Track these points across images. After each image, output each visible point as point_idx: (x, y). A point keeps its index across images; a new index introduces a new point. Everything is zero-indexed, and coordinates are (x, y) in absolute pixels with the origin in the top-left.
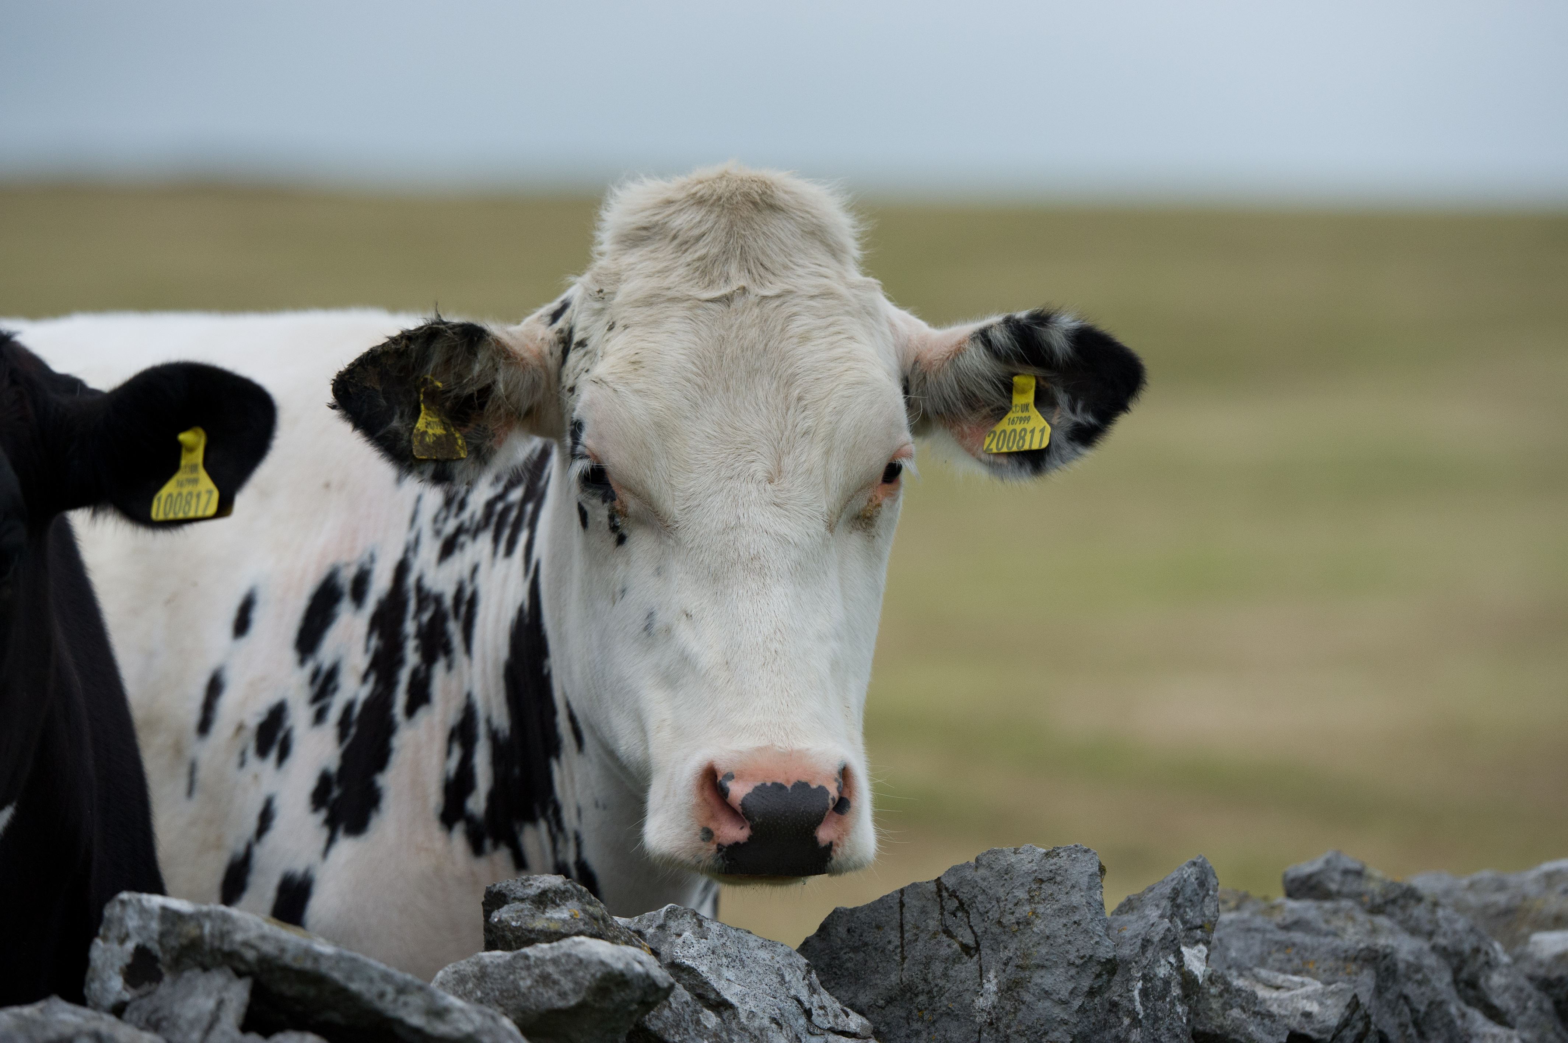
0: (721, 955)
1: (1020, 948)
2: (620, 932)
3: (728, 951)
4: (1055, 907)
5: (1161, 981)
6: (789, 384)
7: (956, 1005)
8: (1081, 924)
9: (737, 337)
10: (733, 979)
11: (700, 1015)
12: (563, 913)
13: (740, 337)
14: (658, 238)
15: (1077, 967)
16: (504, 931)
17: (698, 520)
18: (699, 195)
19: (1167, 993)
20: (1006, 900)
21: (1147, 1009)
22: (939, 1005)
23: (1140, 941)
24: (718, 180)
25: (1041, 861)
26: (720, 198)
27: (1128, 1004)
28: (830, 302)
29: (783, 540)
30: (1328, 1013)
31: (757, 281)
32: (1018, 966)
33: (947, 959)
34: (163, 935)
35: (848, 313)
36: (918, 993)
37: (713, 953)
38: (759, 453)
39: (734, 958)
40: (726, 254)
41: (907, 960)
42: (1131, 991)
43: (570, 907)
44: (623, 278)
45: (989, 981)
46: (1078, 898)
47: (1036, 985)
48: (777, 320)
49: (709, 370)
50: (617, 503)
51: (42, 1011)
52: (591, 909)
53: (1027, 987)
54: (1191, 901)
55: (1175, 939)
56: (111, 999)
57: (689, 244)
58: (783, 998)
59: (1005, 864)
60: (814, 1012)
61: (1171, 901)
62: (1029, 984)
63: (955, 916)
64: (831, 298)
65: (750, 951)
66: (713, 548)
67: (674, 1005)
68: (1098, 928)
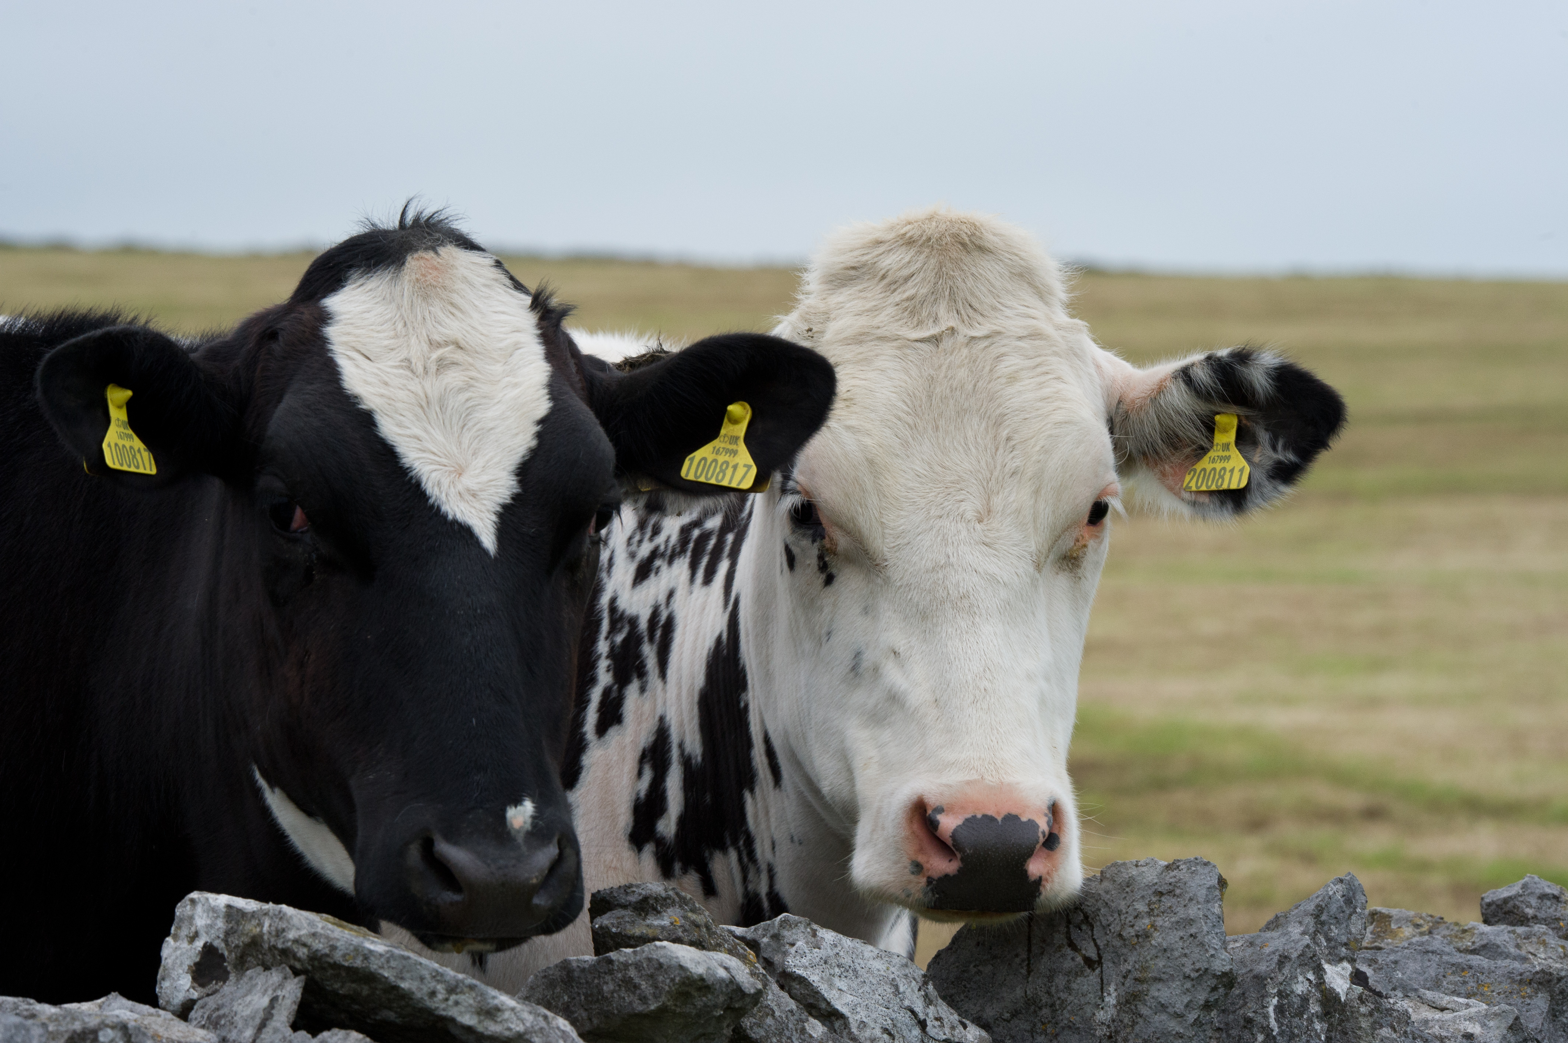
0: (833, 965)
1: (1139, 961)
2: (724, 939)
3: (842, 961)
4: (1173, 919)
5: (1299, 998)
6: (998, 423)
7: (1078, 1018)
8: (1197, 937)
9: (946, 377)
10: (845, 989)
11: (806, 1024)
12: (663, 920)
13: (949, 377)
14: (866, 278)
15: (1193, 980)
16: (604, 937)
17: (908, 558)
18: (908, 235)
19: (1305, 1010)
20: (1127, 913)
21: (1282, 1026)
22: (1061, 1018)
23: (1277, 957)
24: (927, 221)
25: (1162, 873)
26: (930, 239)
27: (1262, 1020)
28: (1037, 342)
29: (992, 579)
30: (1489, 1035)
31: (966, 322)
32: (1136, 979)
33: (1070, 972)
34: (227, 934)
35: (1056, 354)
36: (1042, 1006)
37: (826, 963)
38: (968, 492)
39: (848, 968)
40: (935, 295)
41: (1032, 974)
42: (1266, 1007)
43: (671, 913)
44: (832, 316)
45: (1109, 994)
46: (1196, 910)
47: (1153, 998)
48: (986, 360)
49: (920, 409)
50: (826, 542)
51: (100, 1007)
52: (693, 916)
53: (1145, 1000)
54: (1336, 918)
55: (1314, 956)
56: (179, 998)
57: (898, 284)
58: (896, 1009)
59: (1127, 877)
60: (928, 1023)
61: (1315, 918)
62: (1146, 997)
63: (1081, 930)
64: (1039, 339)
65: (865, 962)
66: (922, 586)
67: (777, 1014)
68: (1214, 941)
